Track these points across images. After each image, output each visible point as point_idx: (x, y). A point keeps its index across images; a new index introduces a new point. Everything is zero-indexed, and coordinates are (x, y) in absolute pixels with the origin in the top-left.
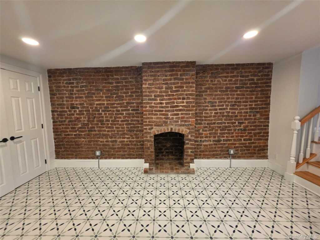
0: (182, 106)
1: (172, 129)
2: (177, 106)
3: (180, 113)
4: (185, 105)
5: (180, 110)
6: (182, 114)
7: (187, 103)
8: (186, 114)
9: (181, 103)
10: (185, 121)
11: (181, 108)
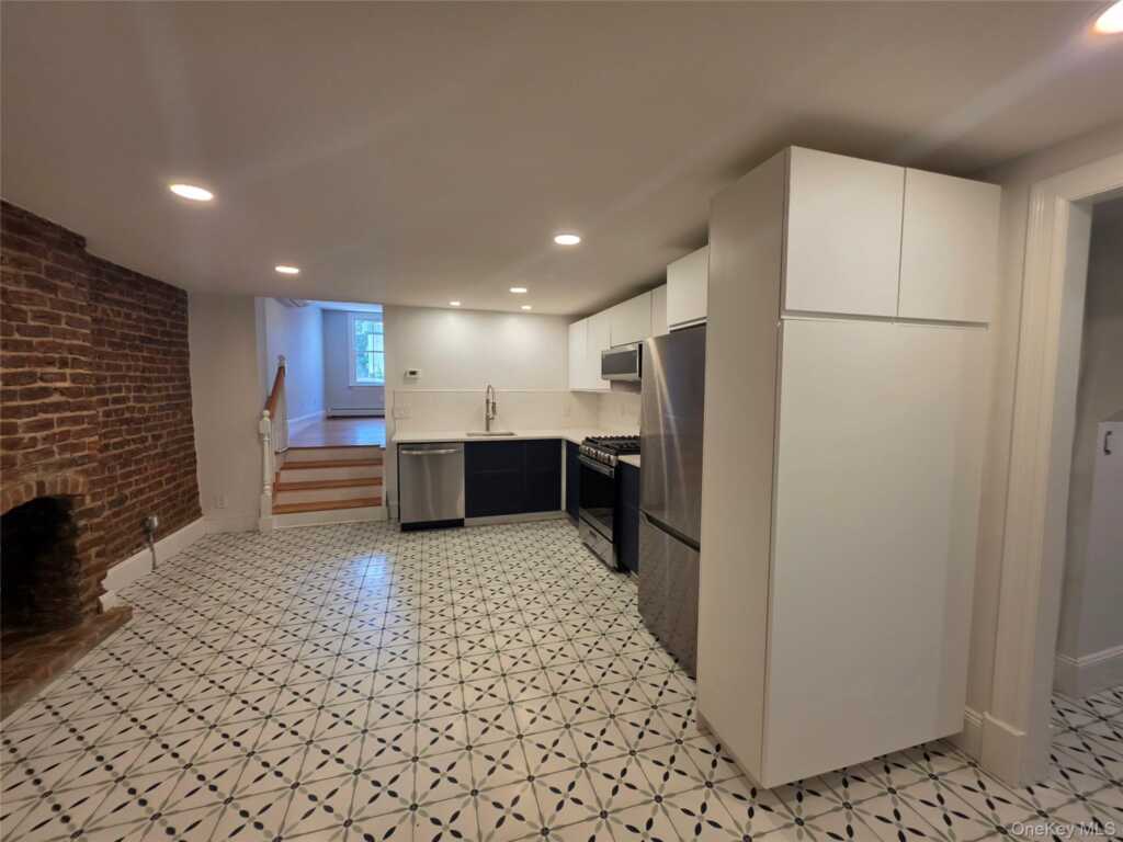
0: (62, 392)
1: (41, 485)
2: (46, 392)
3: (55, 416)
4: (67, 389)
5: (57, 407)
6: (62, 421)
7: (74, 378)
8: (76, 421)
9: (56, 381)
10: (74, 448)
11: (56, 398)
